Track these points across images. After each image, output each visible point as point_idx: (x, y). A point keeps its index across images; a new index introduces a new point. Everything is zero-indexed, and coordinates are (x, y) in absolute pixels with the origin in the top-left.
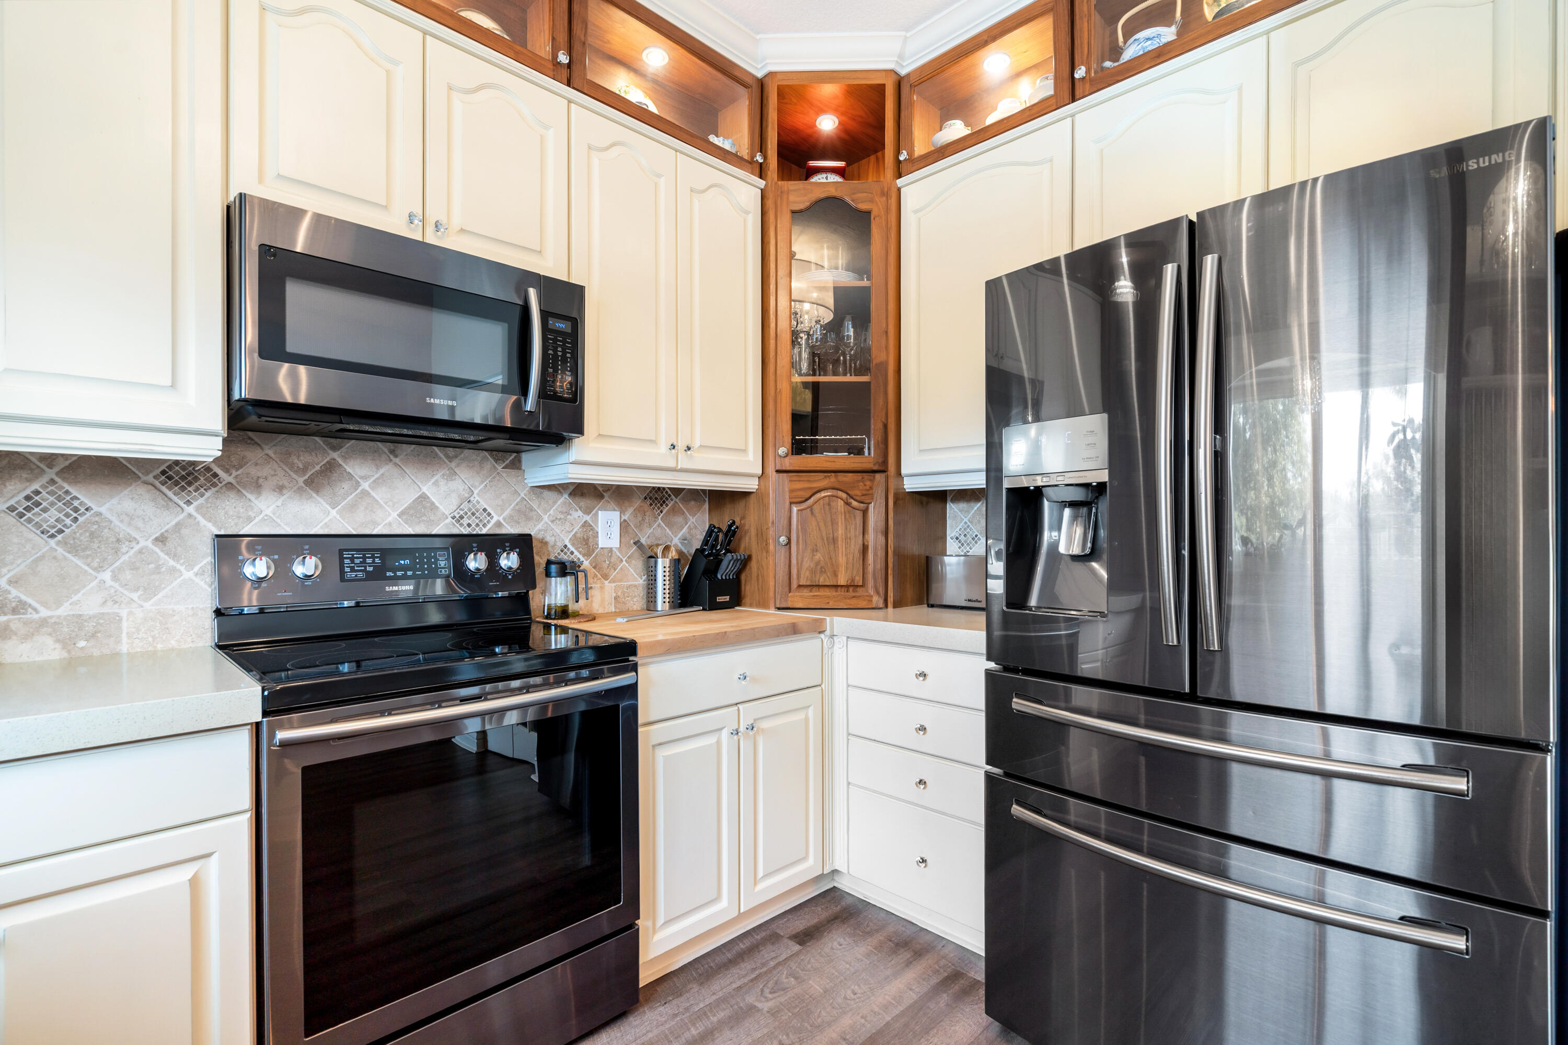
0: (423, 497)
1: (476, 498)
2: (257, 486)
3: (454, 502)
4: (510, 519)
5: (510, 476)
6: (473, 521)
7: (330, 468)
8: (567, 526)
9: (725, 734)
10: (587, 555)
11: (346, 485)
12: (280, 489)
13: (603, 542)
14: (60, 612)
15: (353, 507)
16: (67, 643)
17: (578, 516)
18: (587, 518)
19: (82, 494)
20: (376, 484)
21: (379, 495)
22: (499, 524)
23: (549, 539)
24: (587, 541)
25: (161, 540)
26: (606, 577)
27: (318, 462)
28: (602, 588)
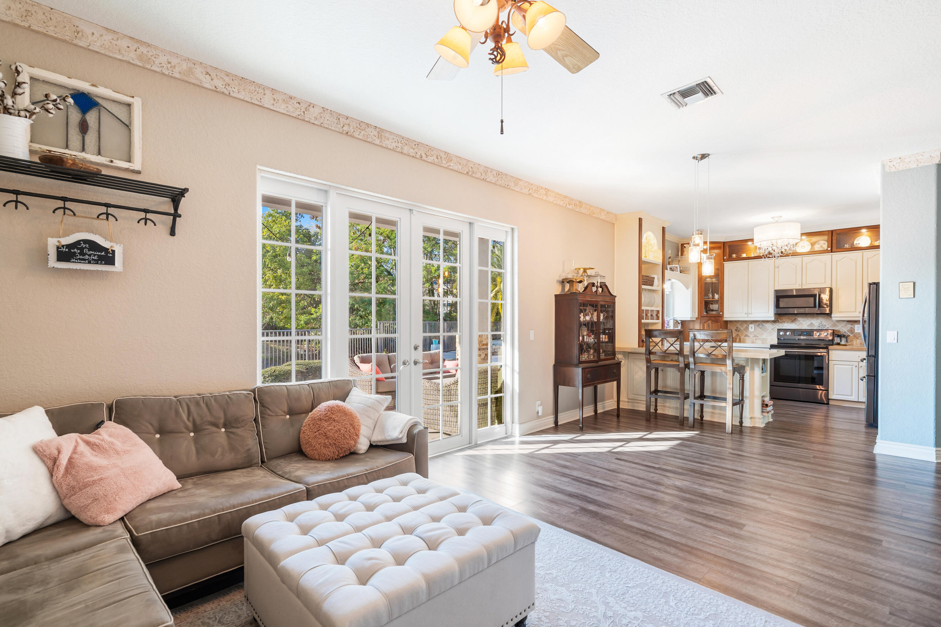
0: (812, 323)
1: (823, 323)
2: (784, 322)
3: (818, 324)
4: (831, 326)
5: (830, 318)
6: (822, 327)
7: (795, 319)
8: (846, 328)
9: (854, 367)
10: (852, 334)
11: (798, 322)
12: (788, 322)
13: (856, 331)
14: (762, 337)
15: (799, 325)
16: (762, 341)
17: (849, 326)
18: (852, 326)
19: (764, 324)
20: (803, 321)
21: (803, 323)
22: (828, 327)
23: (840, 330)
24: (852, 331)
25: (772, 329)
26: (858, 339)
27: (793, 318)
28: (856, 341)
